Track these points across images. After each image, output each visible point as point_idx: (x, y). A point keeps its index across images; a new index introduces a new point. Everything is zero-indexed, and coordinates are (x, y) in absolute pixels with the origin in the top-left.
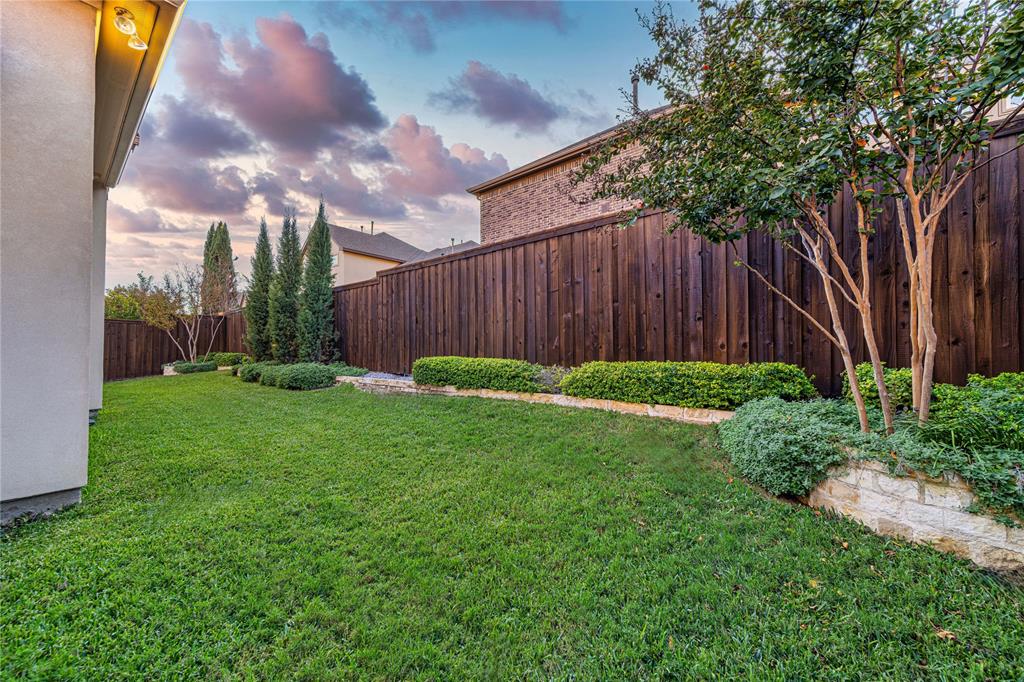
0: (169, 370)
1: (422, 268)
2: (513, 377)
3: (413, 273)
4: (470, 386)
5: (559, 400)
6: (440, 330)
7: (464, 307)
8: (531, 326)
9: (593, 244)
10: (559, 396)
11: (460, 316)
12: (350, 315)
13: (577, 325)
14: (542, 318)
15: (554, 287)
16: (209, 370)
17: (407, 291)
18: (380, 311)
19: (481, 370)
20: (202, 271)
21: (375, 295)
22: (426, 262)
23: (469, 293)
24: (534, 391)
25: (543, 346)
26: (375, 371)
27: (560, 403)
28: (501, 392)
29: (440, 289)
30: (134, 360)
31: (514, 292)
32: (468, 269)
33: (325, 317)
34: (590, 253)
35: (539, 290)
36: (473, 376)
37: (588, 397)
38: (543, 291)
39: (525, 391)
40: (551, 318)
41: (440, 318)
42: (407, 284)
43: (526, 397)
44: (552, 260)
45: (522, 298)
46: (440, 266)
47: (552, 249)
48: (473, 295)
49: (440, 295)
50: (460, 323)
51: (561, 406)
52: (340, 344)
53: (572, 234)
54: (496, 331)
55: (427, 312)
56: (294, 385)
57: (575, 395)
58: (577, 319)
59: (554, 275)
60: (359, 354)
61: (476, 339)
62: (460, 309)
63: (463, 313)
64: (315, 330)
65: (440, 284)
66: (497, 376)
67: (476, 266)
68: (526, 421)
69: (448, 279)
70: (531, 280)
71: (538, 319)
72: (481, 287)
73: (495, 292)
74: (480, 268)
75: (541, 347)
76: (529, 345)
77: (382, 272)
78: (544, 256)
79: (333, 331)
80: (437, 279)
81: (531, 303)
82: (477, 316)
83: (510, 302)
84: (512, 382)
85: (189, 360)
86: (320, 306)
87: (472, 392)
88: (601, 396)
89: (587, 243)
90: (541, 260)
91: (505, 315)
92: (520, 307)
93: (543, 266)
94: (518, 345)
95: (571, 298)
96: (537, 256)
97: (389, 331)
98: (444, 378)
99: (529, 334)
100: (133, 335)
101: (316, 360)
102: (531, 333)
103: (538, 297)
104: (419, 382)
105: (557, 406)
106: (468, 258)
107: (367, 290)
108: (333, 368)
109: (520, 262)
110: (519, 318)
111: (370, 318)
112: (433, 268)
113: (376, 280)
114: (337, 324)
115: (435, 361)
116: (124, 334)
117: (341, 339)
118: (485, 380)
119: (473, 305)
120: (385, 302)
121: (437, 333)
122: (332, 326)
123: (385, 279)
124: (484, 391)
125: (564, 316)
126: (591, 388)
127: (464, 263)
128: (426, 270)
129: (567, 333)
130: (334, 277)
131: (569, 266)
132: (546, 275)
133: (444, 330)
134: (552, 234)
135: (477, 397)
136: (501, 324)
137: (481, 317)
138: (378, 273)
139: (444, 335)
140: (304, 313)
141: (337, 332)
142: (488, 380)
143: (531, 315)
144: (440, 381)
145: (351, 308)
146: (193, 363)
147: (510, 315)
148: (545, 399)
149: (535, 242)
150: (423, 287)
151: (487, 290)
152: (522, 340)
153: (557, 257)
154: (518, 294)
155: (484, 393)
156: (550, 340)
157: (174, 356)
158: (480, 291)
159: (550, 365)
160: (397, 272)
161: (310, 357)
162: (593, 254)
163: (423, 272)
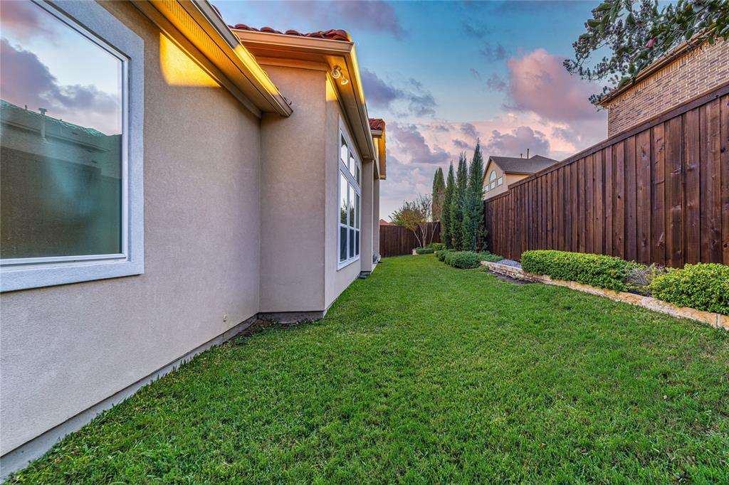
0: (414, 252)
1: (537, 178)
2: (598, 273)
3: (530, 183)
4: (561, 278)
5: (650, 303)
6: (549, 228)
7: (568, 207)
8: (631, 222)
9: (714, 119)
10: (648, 299)
11: (564, 215)
12: (493, 219)
13: (689, 220)
14: (644, 213)
15: (660, 177)
16: (430, 253)
17: (527, 198)
18: (510, 214)
19: (569, 264)
20: (432, 197)
21: (507, 203)
22: (539, 173)
23: (571, 194)
24: (619, 290)
25: (646, 243)
26: (507, 258)
27: (649, 307)
28: (587, 286)
29: (549, 194)
30: (402, 247)
31: (614, 189)
32: (571, 173)
33: (478, 221)
34: (709, 131)
35: (641, 183)
36: (563, 269)
37: (685, 305)
38: (645, 185)
39: (610, 288)
40: (655, 213)
41: (550, 217)
42: (527, 193)
43: (611, 294)
44: (657, 150)
45: (622, 194)
46: (549, 175)
47: (657, 137)
48: (575, 196)
49: (549, 199)
50: (564, 221)
51: (651, 311)
52: (487, 239)
53: (683, 114)
54: (596, 228)
55: (540, 214)
56: (459, 265)
57: (668, 301)
58: (689, 212)
59: (660, 165)
60: (499, 246)
61: (578, 235)
62: (564, 209)
63: (567, 213)
64: (471, 230)
65: (549, 190)
66: (583, 271)
67: (578, 169)
68: (598, 320)
69: (555, 184)
70: (631, 175)
71: (640, 215)
72: (582, 187)
73: (594, 191)
74: (581, 170)
75: (643, 244)
76: (629, 241)
77: (511, 185)
78: (647, 147)
79: (483, 230)
80: (547, 186)
81: (631, 197)
82: (578, 216)
83: (609, 200)
84: (595, 277)
85: (423, 247)
86: (475, 213)
87: (562, 283)
88: (706, 306)
89: (706, 121)
90: (644, 152)
91: (604, 212)
92: (620, 203)
93: (646, 158)
94: (618, 241)
95: (681, 187)
96: (639, 149)
97: (516, 229)
98: (542, 269)
99: (630, 229)
100: (402, 234)
101: (473, 249)
102: (632, 229)
103: (640, 192)
104: (526, 270)
105: (644, 310)
106: (571, 164)
107: (503, 200)
108: (480, 255)
109: (620, 158)
110: (618, 215)
111: (504, 219)
112: (544, 177)
113: (507, 192)
114: (486, 224)
115: (537, 254)
116: (399, 233)
117: (488, 235)
118: (572, 274)
119: (575, 205)
120: (513, 207)
121: (547, 231)
122: (483, 226)
123: (513, 190)
124: (572, 283)
125: (672, 209)
126: (689, 295)
127: (568, 168)
128: (539, 179)
129: (675, 229)
130: (484, 193)
131: (678, 152)
132: (649, 167)
133: (553, 228)
134: (656, 122)
135: (567, 288)
136: (600, 221)
137: (582, 216)
138: (509, 186)
139: (552, 232)
140: (466, 218)
141: (486, 231)
142: (576, 273)
143: (632, 211)
144: (539, 270)
145: (494, 213)
146: (424, 249)
147: (609, 211)
148: (632, 300)
149: (636, 135)
150: (537, 193)
151: (588, 191)
152: (622, 237)
153: (664, 145)
154: (617, 191)
155: (574, 286)
156: (654, 236)
157: (417, 246)
158: (582, 192)
159: (648, 263)
160: (521, 184)
161: (469, 248)
162: (714, 132)
163: (537, 182)
